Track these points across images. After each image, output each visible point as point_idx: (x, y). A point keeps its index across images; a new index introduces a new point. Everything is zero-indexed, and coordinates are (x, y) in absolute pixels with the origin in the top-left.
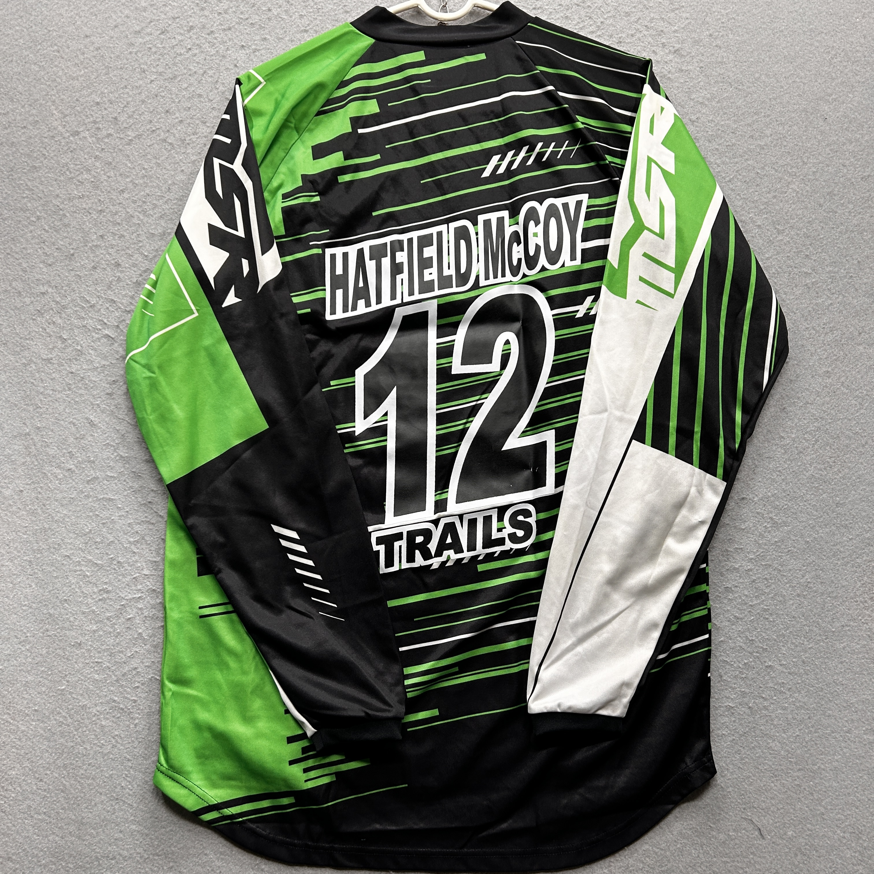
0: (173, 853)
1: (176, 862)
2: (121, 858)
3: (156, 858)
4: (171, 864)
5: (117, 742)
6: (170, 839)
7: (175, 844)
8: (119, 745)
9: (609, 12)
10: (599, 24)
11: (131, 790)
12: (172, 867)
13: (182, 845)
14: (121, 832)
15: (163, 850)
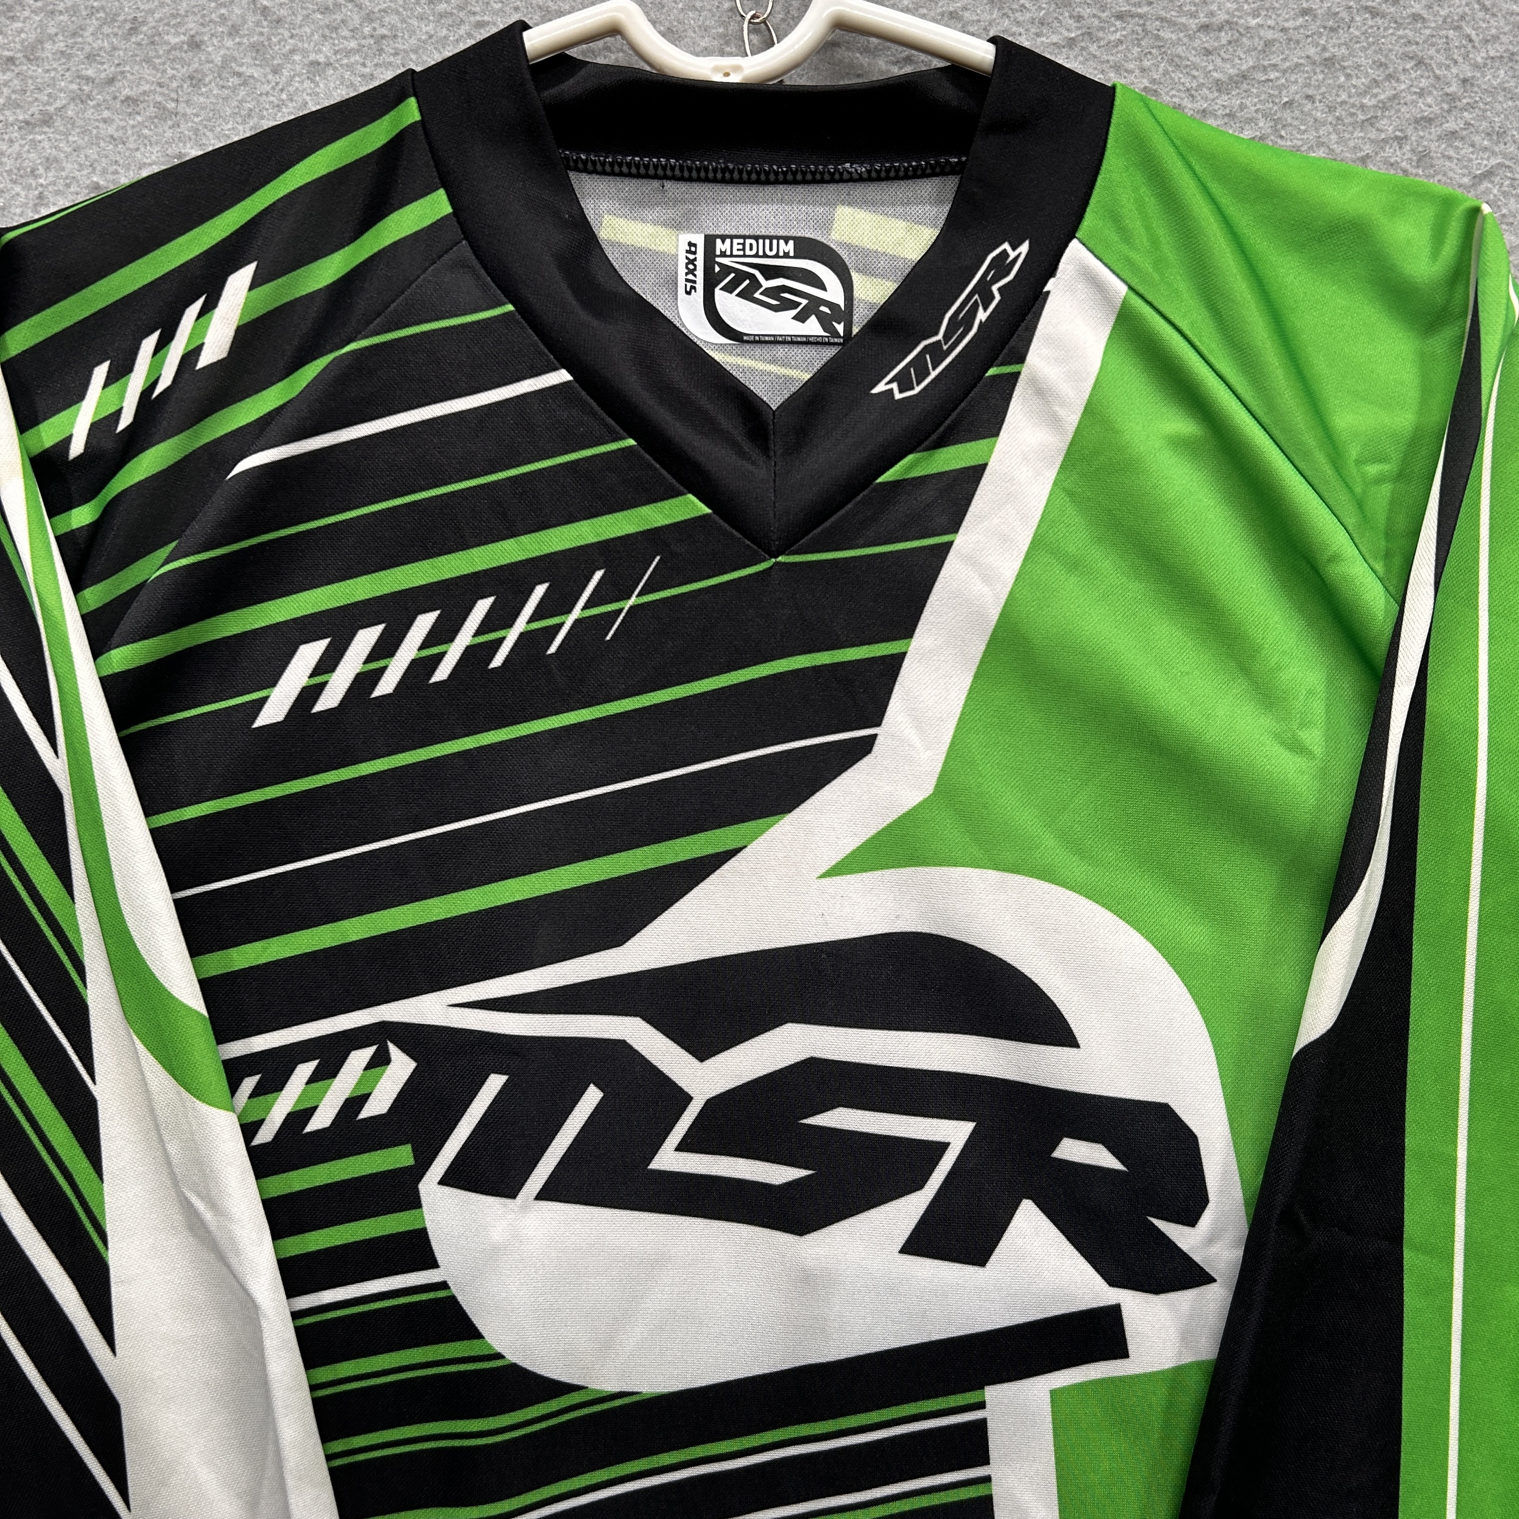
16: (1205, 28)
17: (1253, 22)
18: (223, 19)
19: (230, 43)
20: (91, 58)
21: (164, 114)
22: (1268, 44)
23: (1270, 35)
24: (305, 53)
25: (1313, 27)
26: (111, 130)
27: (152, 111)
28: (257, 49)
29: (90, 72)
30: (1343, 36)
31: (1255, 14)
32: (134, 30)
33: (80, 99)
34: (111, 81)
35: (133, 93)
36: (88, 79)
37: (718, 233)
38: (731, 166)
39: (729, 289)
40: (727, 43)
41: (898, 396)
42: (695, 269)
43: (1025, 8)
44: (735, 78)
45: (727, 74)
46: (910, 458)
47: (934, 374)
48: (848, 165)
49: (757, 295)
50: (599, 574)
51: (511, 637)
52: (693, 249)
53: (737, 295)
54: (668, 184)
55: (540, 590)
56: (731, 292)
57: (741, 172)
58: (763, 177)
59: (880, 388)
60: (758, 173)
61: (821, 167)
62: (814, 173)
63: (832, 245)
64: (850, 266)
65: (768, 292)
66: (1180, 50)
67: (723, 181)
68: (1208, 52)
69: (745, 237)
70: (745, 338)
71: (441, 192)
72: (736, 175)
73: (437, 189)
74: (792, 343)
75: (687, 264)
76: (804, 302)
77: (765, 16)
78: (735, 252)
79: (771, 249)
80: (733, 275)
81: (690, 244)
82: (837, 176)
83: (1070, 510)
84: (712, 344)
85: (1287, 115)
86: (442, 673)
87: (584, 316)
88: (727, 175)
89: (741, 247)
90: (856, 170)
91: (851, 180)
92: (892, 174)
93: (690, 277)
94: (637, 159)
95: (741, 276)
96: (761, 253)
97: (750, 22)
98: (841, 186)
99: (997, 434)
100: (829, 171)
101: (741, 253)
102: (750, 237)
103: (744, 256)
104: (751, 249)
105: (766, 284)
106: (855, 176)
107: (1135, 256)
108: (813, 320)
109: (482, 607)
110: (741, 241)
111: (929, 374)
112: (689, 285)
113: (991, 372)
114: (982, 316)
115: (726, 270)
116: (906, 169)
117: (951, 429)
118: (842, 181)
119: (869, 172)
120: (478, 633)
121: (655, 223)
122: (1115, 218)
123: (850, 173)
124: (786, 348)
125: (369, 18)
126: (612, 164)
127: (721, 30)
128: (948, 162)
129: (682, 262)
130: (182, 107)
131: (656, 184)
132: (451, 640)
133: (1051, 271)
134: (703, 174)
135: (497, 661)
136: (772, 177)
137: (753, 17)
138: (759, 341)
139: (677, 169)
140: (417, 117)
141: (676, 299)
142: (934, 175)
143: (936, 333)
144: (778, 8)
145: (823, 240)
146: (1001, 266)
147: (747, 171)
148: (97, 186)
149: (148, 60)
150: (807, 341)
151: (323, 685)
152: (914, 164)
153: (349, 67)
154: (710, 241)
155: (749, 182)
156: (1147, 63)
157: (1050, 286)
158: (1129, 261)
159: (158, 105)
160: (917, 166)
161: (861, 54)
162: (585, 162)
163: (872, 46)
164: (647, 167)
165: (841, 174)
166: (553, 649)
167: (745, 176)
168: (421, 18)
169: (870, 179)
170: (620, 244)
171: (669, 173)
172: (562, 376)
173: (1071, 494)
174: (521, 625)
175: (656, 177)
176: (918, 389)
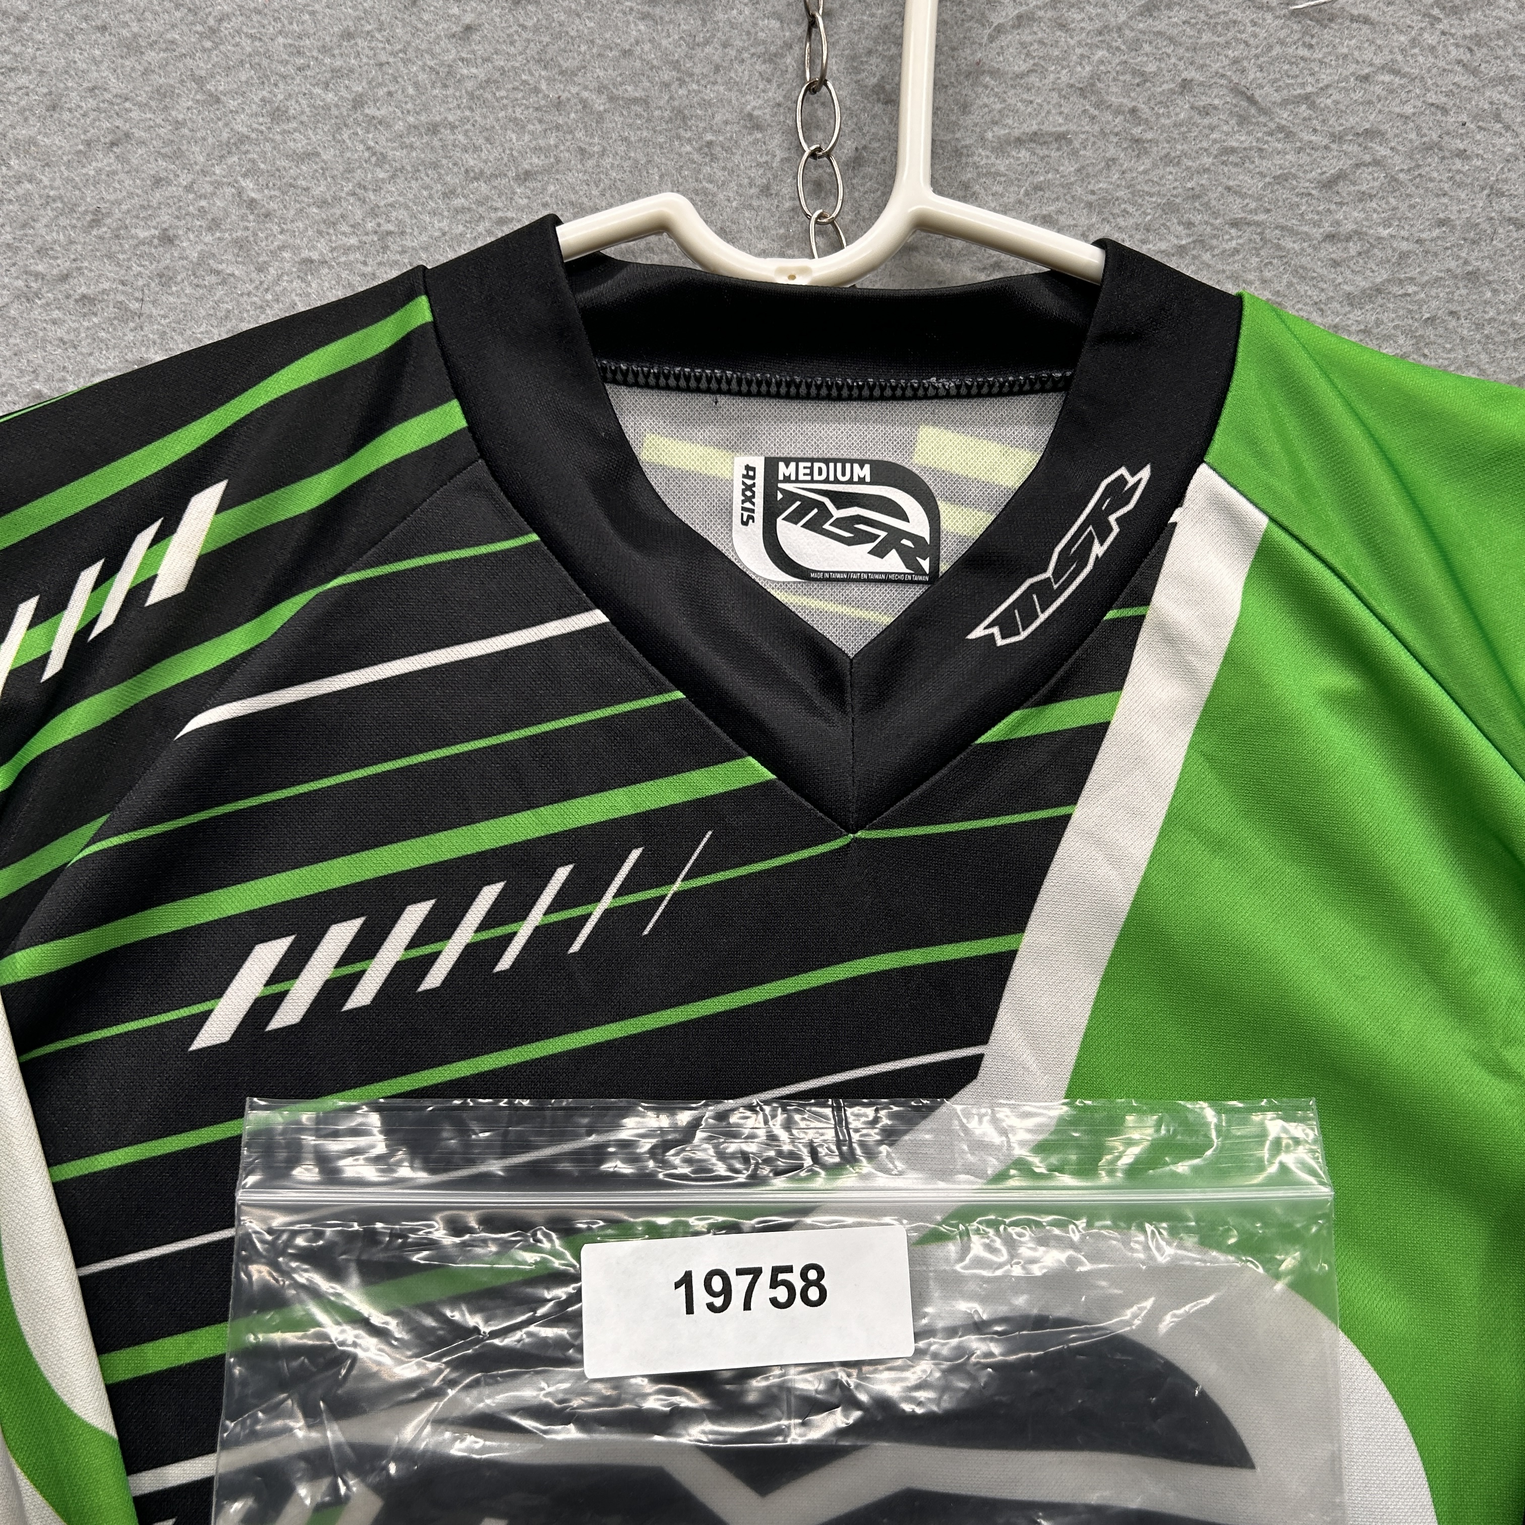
16: (1330, 237)
17: (1385, 233)
18: (202, 211)
19: (209, 238)
20: (42, 252)
21: (125, 314)
22: (1404, 256)
23: (1405, 246)
24: (296, 249)
25: (1452, 239)
26: (60, 333)
27: (111, 311)
28: (240, 245)
29: (40, 268)
30: (1487, 249)
31: (1387, 224)
32: (96, 222)
33: (27, 297)
34: (65, 278)
35: (90, 291)
36: (37, 275)
37: (780, 455)
38: (798, 380)
39: (793, 519)
40: (788, 246)
41: (1000, 642)
42: (753, 496)
43: (1128, 213)
44: (802, 281)
45: (792, 277)
46: (1016, 715)
47: (1042, 617)
48: (933, 379)
49: (827, 526)
50: (635, 854)
51: (524, 931)
52: (751, 473)
53: (803, 526)
54: (723, 400)
55: (562, 874)
56: (796, 523)
57: (808, 386)
58: (834, 392)
59: (979, 632)
60: (829, 388)
61: (902, 381)
62: (894, 389)
63: (914, 470)
64: (936, 494)
65: (840, 523)
66: (1304, 260)
67: (788, 397)
68: (1336, 264)
69: (813, 460)
70: (812, 575)
71: (455, 403)
72: (803, 390)
73: (448, 400)
74: (869, 581)
75: (744, 491)
76: (883, 534)
77: (834, 215)
78: (801, 478)
79: (844, 474)
80: (798, 503)
81: (748, 468)
82: (921, 392)
83: (1210, 777)
84: (773, 582)
85: (1430, 332)
86: (434, 978)
87: (621, 547)
88: (793, 390)
89: (808, 471)
90: (944, 386)
91: (937, 397)
92: (985, 390)
93: (748, 505)
94: (687, 370)
95: (808, 504)
96: (832, 478)
97: (816, 222)
98: (925, 404)
99: (1120, 688)
100: (912, 386)
101: (809, 478)
102: (819, 460)
103: (812, 481)
104: (820, 473)
105: (837, 514)
106: (942, 392)
107: (1275, 482)
108: (893, 555)
109: (489, 894)
110: (809, 464)
111: (1037, 617)
112: (746, 514)
113: (1111, 615)
114: (1098, 550)
115: (791, 497)
116: (1002, 385)
117: (1065, 680)
118: (926, 397)
119: (958, 387)
120: (481, 928)
121: (706, 443)
122: (1252, 443)
123: (937, 388)
124: (862, 587)
125: (373, 212)
126: (657, 376)
127: (782, 231)
128: (1050, 376)
129: (738, 488)
130: (148, 308)
131: (708, 399)
132: (448, 936)
133: (1178, 500)
134: (764, 388)
135: (505, 963)
136: (845, 392)
137: (820, 216)
138: (829, 578)
139: (734, 382)
140: (428, 317)
141: (731, 530)
142: (1032, 392)
143: (1045, 570)
144: (846, 209)
145: (904, 464)
146: (1119, 495)
147: (816, 385)
148: (39, 394)
149: (110, 256)
150: (887, 579)
151: (283, 995)
152: (1011, 378)
153: (348, 265)
154: (771, 465)
155: (818, 398)
156: (1267, 274)
157: (1176, 516)
158: (1269, 488)
159: (119, 305)
160: (1014, 381)
161: (942, 259)
162: (625, 374)
163: (955, 252)
164: (698, 379)
165: (926, 389)
166: (576, 947)
167: (813, 391)
168: (434, 213)
169: (959, 396)
170: (664, 468)
171: (724, 386)
172: (597, 617)
173: (1209, 758)
174: (536, 916)
175: (708, 391)
176: (1024, 635)
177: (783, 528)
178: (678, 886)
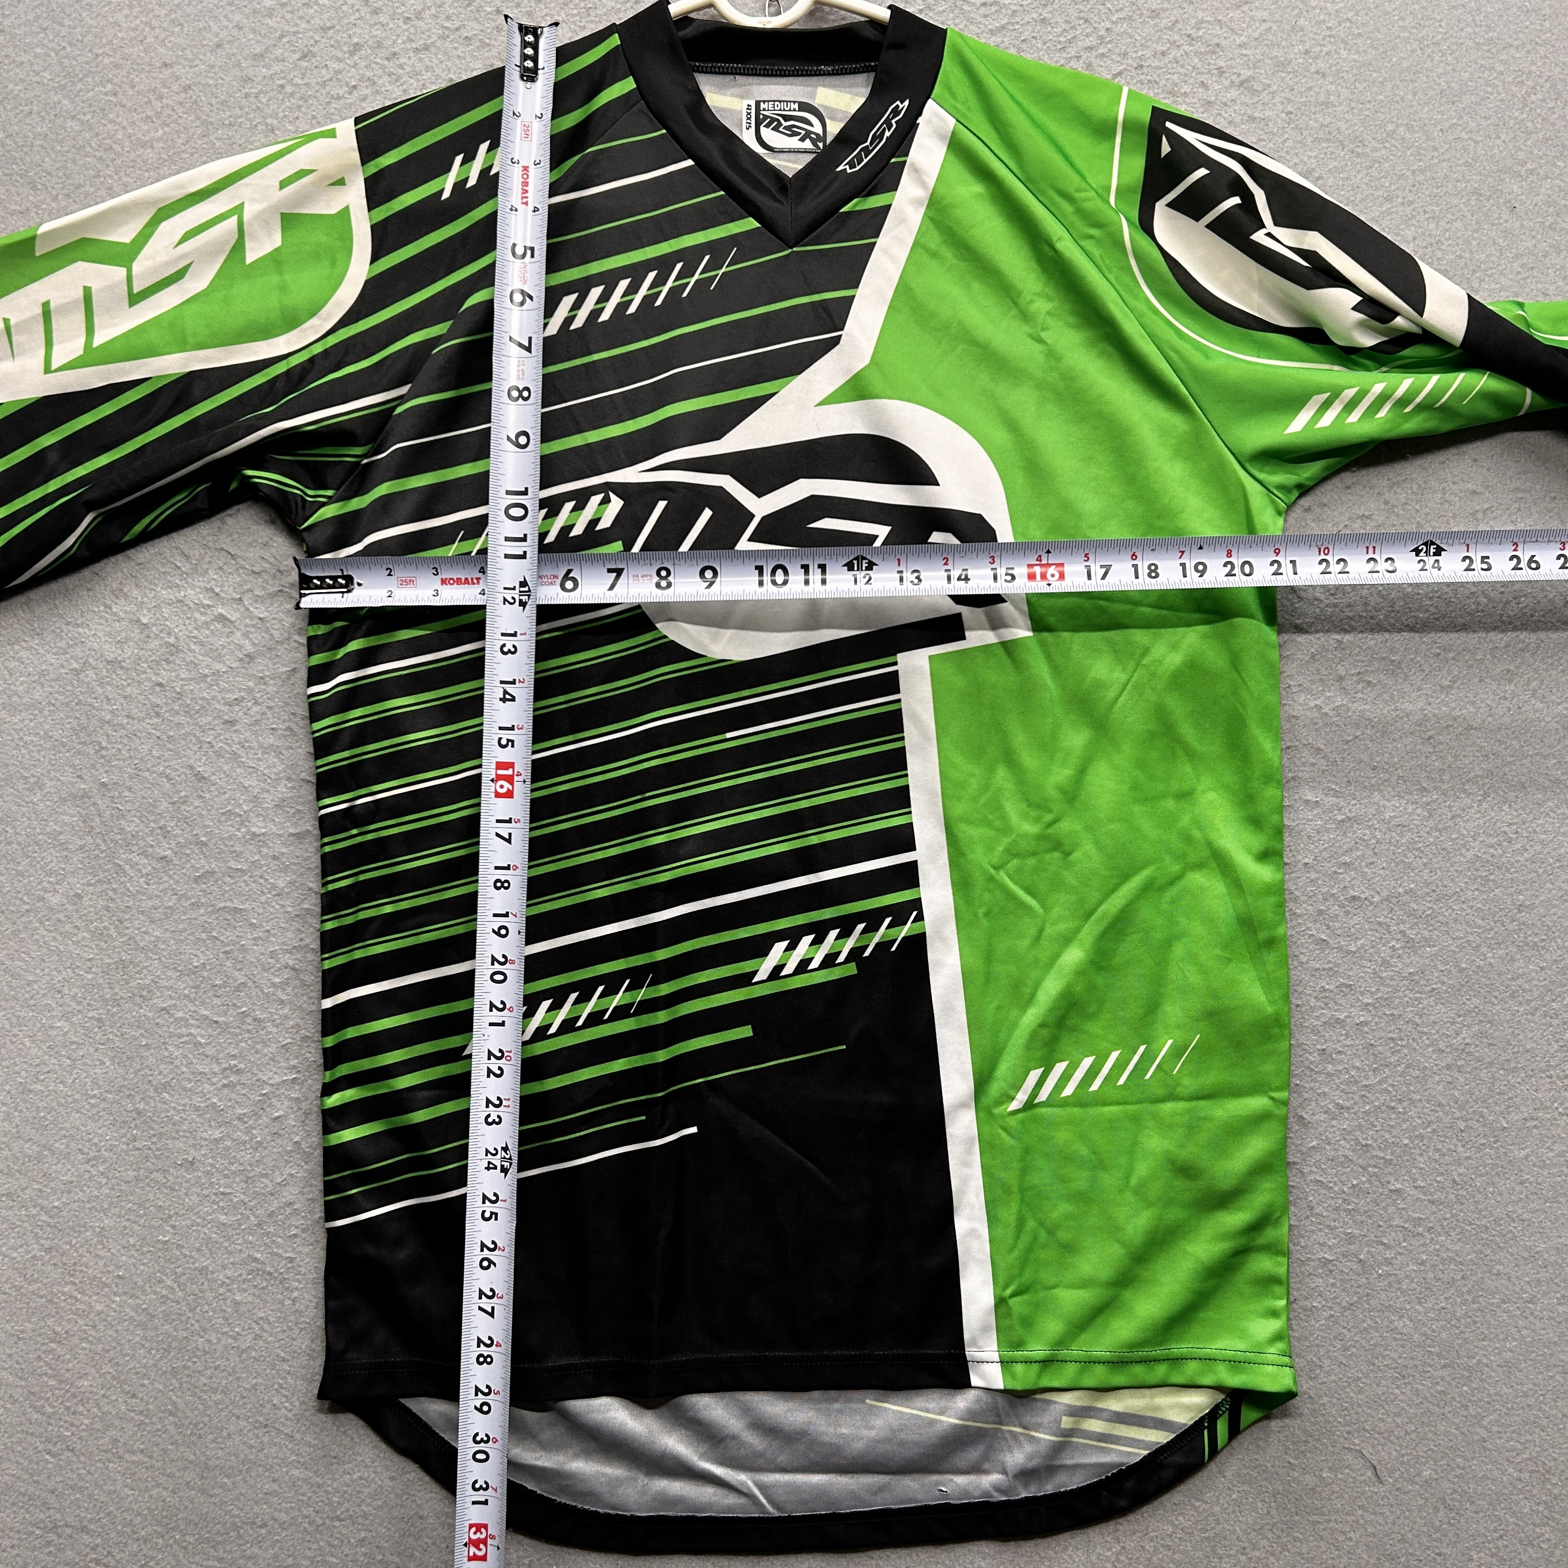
0: (365, 1516)
1: (370, 1531)
2: (276, 1526)
3: (338, 1524)
4: (363, 1534)
5: (262, 1329)
6: (359, 1492)
7: (369, 1501)
8: (266, 1335)
9: (1122, 9)
10: (1102, 33)
11: (290, 1411)
12: (363, 1540)
13: (380, 1503)
14: (274, 1481)
15: (348, 1510)
20: (448, 18)
21: (484, 45)
22: (1014, 12)
23: (1014, 8)
26: (459, 52)
27: (478, 44)
29: (448, 24)
30: (1049, 8)
33: (443, 37)
34: (458, 29)
35: (469, 35)
36: (447, 28)
38: (767, 67)
39: (767, 126)
41: (849, 171)
44: (769, 26)
45: (764, 25)
46: (855, 200)
47: (865, 161)
48: (823, 67)
50: (707, 257)
51: (665, 290)
54: (738, 77)
55: (679, 266)
57: (772, 70)
58: (782, 73)
59: (841, 168)
60: (780, 71)
61: (810, 68)
62: (806, 71)
65: (786, 128)
67: (764, 75)
68: (986, 16)
71: (631, 78)
72: (770, 72)
73: (627, 77)
82: (818, 72)
83: (931, 226)
85: (1024, 46)
86: (632, 309)
87: (699, 134)
88: (766, 72)
90: (827, 69)
91: (824, 75)
92: (844, 71)
94: (724, 65)
95: (773, 120)
98: (820, 78)
99: (896, 189)
100: (814, 70)
105: (785, 124)
106: (826, 72)
107: (958, 105)
108: (808, 140)
109: (652, 275)
113: (893, 160)
114: (887, 134)
115: (766, 117)
116: (851, 69)
117: (875, 187)
118: (820, 75)
119: (833, 70)
120: (649, 289)
121: (732, 95)
122: (948, 88)
123: (824, 71)
124: (795, 154)
126: (712, 68)
128: (869, 65)
129: (745, 114)
130: (493, 42)
131: (732, 77)
132: (636, 292)
133: (920, 114)
134: (754, 72)
135: (659, 302)
136: (787, 73)
138: (782, 151)
139: (742, 69)
140: (619, 43)
142: (863, 72)
146: (896, 112)
147: (775, 70)
148: (451, 80)
149: (476, 19)
150: (806, 151)
151: (575, 316)
152: (854, 66)
153: (574, 23)
154: (758, 103)
155: (776, 76)
157: (919, 120)
158: (955, 107)
159: (481, 40)
162: (700, 67)
164: (728, 69)
165: (820, 71)
166: (686, 294)
167: (774, 72)
169: (833, 74)
170: (717, 106)
171: (738, 70)
172: (690, 162)
173: (932, 219)
174: (670, 283)
175: (732, 74)
176: (858, 168)
177: (764, 131)
178: (724, 270)
